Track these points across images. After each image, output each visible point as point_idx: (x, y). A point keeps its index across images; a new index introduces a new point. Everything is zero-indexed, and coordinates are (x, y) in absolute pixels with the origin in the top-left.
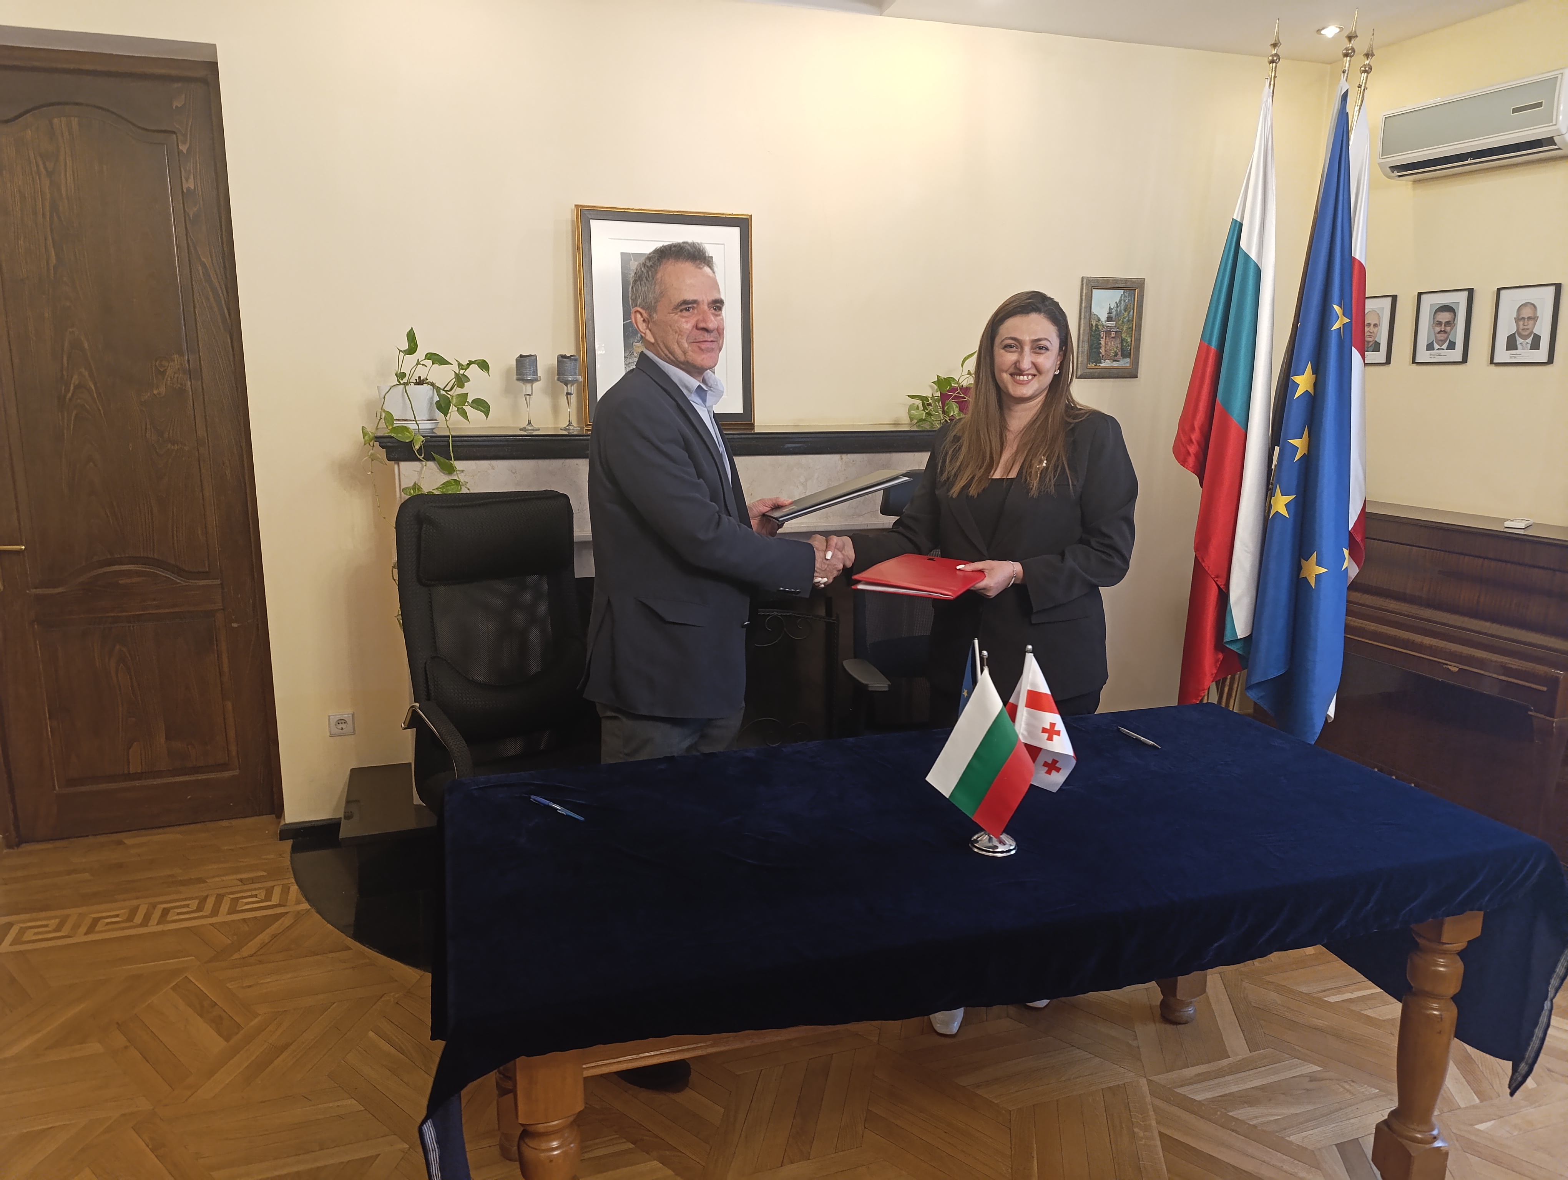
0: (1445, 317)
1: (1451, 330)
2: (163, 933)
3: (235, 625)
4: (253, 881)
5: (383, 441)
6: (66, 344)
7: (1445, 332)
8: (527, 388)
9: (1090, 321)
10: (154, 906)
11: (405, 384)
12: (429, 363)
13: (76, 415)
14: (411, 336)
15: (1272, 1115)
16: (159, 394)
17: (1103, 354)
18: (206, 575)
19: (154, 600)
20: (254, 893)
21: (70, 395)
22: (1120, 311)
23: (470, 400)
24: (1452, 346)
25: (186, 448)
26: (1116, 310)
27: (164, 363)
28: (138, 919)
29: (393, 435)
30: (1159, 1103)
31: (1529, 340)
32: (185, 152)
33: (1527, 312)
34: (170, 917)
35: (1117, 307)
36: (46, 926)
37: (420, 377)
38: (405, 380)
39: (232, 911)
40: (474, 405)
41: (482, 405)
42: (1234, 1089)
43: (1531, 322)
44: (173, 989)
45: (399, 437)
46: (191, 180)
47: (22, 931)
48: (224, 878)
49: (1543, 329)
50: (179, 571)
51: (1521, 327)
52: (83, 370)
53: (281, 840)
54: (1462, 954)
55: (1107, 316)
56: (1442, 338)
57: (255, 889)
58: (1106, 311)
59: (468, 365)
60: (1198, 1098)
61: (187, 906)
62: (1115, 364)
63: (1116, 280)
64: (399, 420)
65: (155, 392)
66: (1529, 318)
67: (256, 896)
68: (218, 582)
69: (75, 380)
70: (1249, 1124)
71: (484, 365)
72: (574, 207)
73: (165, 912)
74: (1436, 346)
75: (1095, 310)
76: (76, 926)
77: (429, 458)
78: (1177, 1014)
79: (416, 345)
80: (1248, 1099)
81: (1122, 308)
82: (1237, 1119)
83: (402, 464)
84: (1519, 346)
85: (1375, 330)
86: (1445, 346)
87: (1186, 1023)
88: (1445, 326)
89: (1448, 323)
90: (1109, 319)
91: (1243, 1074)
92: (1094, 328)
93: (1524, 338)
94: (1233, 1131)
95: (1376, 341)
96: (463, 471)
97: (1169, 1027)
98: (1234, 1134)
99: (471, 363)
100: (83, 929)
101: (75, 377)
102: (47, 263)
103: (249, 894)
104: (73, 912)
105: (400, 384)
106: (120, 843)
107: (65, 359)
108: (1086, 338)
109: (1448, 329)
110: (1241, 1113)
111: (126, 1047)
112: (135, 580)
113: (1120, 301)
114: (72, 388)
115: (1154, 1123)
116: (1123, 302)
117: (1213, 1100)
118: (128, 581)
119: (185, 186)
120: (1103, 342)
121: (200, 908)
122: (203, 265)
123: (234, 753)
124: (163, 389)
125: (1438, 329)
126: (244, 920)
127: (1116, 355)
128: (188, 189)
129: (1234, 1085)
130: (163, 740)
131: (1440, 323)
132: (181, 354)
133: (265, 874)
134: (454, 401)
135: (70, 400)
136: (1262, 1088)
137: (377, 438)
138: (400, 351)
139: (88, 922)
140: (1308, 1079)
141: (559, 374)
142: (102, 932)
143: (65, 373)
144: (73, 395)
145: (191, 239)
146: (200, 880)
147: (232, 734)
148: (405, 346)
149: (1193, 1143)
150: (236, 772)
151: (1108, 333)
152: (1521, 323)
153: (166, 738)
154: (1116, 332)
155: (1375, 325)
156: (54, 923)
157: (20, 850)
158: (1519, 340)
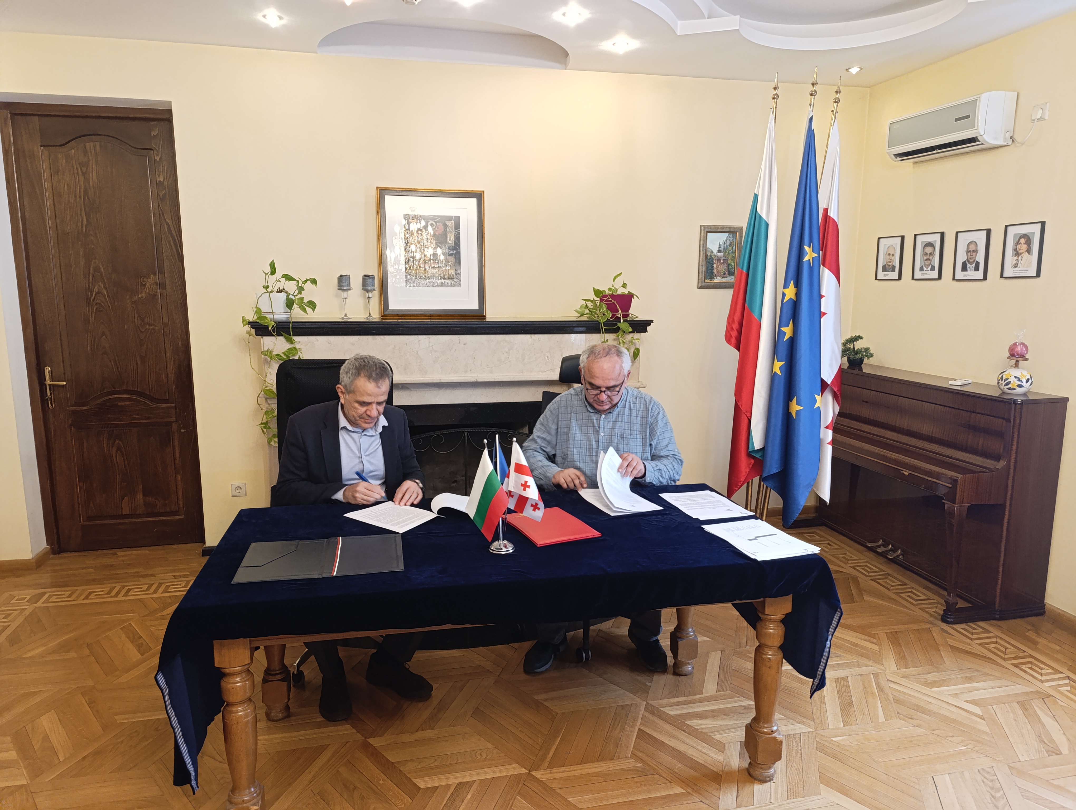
0: (929, 250)
1: (932, 258)
2: (124, 601)
3: (182, 431)
4: (180, 577)
5: (253, 325)
6: (91, 269)
7: (929, 259)
8: (344, 294)
9: (706, 253)
10: (123, 587)
11: (271, 292)
12: (283, 280)
13: (96, 309)
14: (272, 265)
15: (711, 724)
16: (142, 297)
17: (716, 273)
18: (166, 401)
19: (138, 415)
20: (179, 583)
21: (93, 298)
22: (727, 246)
23: (305, 301)
24: (933, 269)
25: (157, 328)
26: (724, 246)
27: (145, 280)
28: (113, 593)
29: (258, 321)
30: (647, 714)
31: (974, 265)
32: (158, 160)
33: (972, 248)
34: (130, 594)
35: (725, 244)
36: (64, 595)
37: (279, 288)
38: (269, 290)
39: (165, 592)
40: (308, 304)
41: (312, 305)
42: (696, 710)
43: (974, 254)
44: (121, 629)
45: (262, 322)
46: (161, 176)
47: (50, 597)
48: (165, 575)
49: (980, 258)
50: (152, 399)
51: (969, 256)
52: (100, 284)
53: (203, 556)
54: (783, 621)
55: (717, 249)
56: (927, 264)
57: (181, 581)
58: (718, 246)
59: (306, 281)
60: (671, 713)
61: (141, 588)
62: (724, 280)
63: (723, 227)
64: (264, 312)
65: (140, 296)
66: (974, 251)
67: (180, 584)
68: (173, 405)
69: (96, 289)
70: (694, 728)
71: (314, 281)
72: (376, 188)
73: (129, 590)
74: (925, 269)
75: (709, 246)
76: (80, 595)
77: (279, 334)
78: (680, 670)
79: (275, 269)
80: (701, 716)
81: (728, 244)
82: (689, 725)
83: (265, 338)
84: (968, 269)
85: (893, 258)
86: (929, 269)
87: (685, 675)
88: (929, 256)
89: (931, 254)
90: (719, 251)
91: (705, 703)
92: (709, 257)
93: (971, 263)
94: (683, 731)
95: (893, 265)
96: (300, 342)
97: (675, 677)
98: (683, 732)
99: (307, 280)
100: (83, 597)
101: (96, 287)
102: (82, 223)
103: (177, 583)
104: (79, 589)
105: (268, 292)
106: (115, 554)
107: (91, 277)
108: (704, 263)
109: (931, 258)
110: (693, 723)
111: (89, 656)
112: (127, 403)
113: (726, 240)
114: (94, 294)
115: (638, 724)
116: (728, 241)
117: (680, 715)
118: (123, 404)
119: (158, 179)
120: (715, 266)
121: (148, 590)
122: (167, 224)
123: (181, 506)
124: (144, 295)
125: (925, 258)
126: (170, 596)
127: (725, 274)
128: (160, 181)
129: (697, 708)
130: (141, 496)
131: (926, 254)
132: (155, 274)
133: (188, 573)
134: (296, 301)
135: (93, 300)
136: (712, 711)
137: (250, 323)
138: (265, 273)
139: (86, 593)
140: (743, 708)
141: (363, 286)
142: (92, 599)
143: (91, 285)
144: (94, 298)
145: (161, 210)
146: (153, 575)
147: (180, 494)
148: (268, 270)
149: (656, 735)
150: (183, 517)
151: (719, 260)
152: (969, 254)
153: (143, 495)
154: (724, 259)
155: (893, 255)
156: (68, 593)
157: (60, 556)
158: (968, 265)
